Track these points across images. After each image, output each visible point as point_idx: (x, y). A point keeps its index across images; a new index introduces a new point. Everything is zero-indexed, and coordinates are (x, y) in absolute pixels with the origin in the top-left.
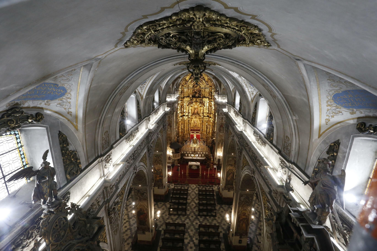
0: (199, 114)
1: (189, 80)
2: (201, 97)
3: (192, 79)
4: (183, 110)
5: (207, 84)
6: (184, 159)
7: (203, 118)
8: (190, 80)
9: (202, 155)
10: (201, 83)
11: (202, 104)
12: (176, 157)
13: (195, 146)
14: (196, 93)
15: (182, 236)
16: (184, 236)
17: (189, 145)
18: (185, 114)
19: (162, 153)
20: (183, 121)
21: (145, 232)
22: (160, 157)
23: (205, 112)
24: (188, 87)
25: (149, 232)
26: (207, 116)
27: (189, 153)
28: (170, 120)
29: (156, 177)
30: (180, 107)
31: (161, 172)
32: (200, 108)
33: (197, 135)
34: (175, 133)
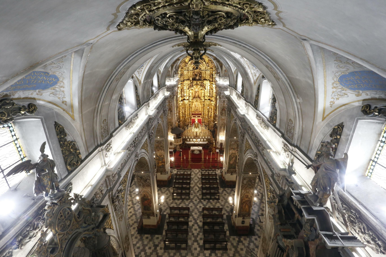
0: (200, 98)
4: (183, 94)
6: (186, 143)
7: (204, 102)
8: (190, 62)
9: (204, 139)
10: (201, 65)
11: (203, 87)
14: (196, 75)
15: (186, 219)
16: (188, 219)
17: (190, 130)
18: (185, 98)
19: (163, 139)
20: (184, 105)
21: (150, 216)
22: (161, 143)
23: (206, 95)
24: (188, 70)
25: (154, 216)
26: (208, 100)
27: (191, 138)
28: (171, 104)
29: (158, 163)
30: (181, 91)
31: (163, 158)
32: (200, 91)
33: (198, 119)
34: (176, 118)
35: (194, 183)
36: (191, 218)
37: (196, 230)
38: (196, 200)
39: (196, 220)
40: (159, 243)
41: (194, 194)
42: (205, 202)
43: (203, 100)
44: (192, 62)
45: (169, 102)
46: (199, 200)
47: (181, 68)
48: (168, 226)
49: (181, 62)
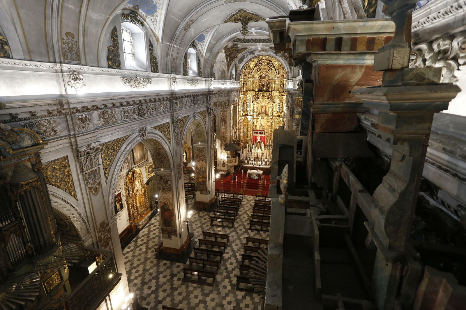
0: (266, 114)
1: (254, 68)
2: (270, 92)
3: (258, 67)
4: (245, 107)
5: (278, 72)
6: (243, 166)
7: (272, 119)
8: (256, 68)
9: (266, 162)
10: (270, 73)
11: (271, 100)
12: (231, 163)
13: (259, 151)
14: (263, 85)
15: (222, 249)
16: (224, 250)
17: (250, 150)
18: (248, 113)
19: (205, 145)
20: (246, 122)
21: (171, 235)
22: (202, 151)
23: (275, 111)
24: (253, 78)
25: (176, 236)
26: (277, 116)
27: (249, 160)
29: (198, 178)
30: (242, 103)
31: (204, 172)
32: (268, 105)
33: (261, 137)
34: (232, 133)
35: (243, 210)
36: (228, 249)
37: (231, 264)
38: (241, 230)
39: (235, 252)
40: (179, 273)
41: (240, 223)
42: (252, 233)
43: (271, 117)
44: (258, 68)
45: (224, 111)
46: (244, 230)
47: (244, 76)
48: (196, 254)
49: (243, 67)
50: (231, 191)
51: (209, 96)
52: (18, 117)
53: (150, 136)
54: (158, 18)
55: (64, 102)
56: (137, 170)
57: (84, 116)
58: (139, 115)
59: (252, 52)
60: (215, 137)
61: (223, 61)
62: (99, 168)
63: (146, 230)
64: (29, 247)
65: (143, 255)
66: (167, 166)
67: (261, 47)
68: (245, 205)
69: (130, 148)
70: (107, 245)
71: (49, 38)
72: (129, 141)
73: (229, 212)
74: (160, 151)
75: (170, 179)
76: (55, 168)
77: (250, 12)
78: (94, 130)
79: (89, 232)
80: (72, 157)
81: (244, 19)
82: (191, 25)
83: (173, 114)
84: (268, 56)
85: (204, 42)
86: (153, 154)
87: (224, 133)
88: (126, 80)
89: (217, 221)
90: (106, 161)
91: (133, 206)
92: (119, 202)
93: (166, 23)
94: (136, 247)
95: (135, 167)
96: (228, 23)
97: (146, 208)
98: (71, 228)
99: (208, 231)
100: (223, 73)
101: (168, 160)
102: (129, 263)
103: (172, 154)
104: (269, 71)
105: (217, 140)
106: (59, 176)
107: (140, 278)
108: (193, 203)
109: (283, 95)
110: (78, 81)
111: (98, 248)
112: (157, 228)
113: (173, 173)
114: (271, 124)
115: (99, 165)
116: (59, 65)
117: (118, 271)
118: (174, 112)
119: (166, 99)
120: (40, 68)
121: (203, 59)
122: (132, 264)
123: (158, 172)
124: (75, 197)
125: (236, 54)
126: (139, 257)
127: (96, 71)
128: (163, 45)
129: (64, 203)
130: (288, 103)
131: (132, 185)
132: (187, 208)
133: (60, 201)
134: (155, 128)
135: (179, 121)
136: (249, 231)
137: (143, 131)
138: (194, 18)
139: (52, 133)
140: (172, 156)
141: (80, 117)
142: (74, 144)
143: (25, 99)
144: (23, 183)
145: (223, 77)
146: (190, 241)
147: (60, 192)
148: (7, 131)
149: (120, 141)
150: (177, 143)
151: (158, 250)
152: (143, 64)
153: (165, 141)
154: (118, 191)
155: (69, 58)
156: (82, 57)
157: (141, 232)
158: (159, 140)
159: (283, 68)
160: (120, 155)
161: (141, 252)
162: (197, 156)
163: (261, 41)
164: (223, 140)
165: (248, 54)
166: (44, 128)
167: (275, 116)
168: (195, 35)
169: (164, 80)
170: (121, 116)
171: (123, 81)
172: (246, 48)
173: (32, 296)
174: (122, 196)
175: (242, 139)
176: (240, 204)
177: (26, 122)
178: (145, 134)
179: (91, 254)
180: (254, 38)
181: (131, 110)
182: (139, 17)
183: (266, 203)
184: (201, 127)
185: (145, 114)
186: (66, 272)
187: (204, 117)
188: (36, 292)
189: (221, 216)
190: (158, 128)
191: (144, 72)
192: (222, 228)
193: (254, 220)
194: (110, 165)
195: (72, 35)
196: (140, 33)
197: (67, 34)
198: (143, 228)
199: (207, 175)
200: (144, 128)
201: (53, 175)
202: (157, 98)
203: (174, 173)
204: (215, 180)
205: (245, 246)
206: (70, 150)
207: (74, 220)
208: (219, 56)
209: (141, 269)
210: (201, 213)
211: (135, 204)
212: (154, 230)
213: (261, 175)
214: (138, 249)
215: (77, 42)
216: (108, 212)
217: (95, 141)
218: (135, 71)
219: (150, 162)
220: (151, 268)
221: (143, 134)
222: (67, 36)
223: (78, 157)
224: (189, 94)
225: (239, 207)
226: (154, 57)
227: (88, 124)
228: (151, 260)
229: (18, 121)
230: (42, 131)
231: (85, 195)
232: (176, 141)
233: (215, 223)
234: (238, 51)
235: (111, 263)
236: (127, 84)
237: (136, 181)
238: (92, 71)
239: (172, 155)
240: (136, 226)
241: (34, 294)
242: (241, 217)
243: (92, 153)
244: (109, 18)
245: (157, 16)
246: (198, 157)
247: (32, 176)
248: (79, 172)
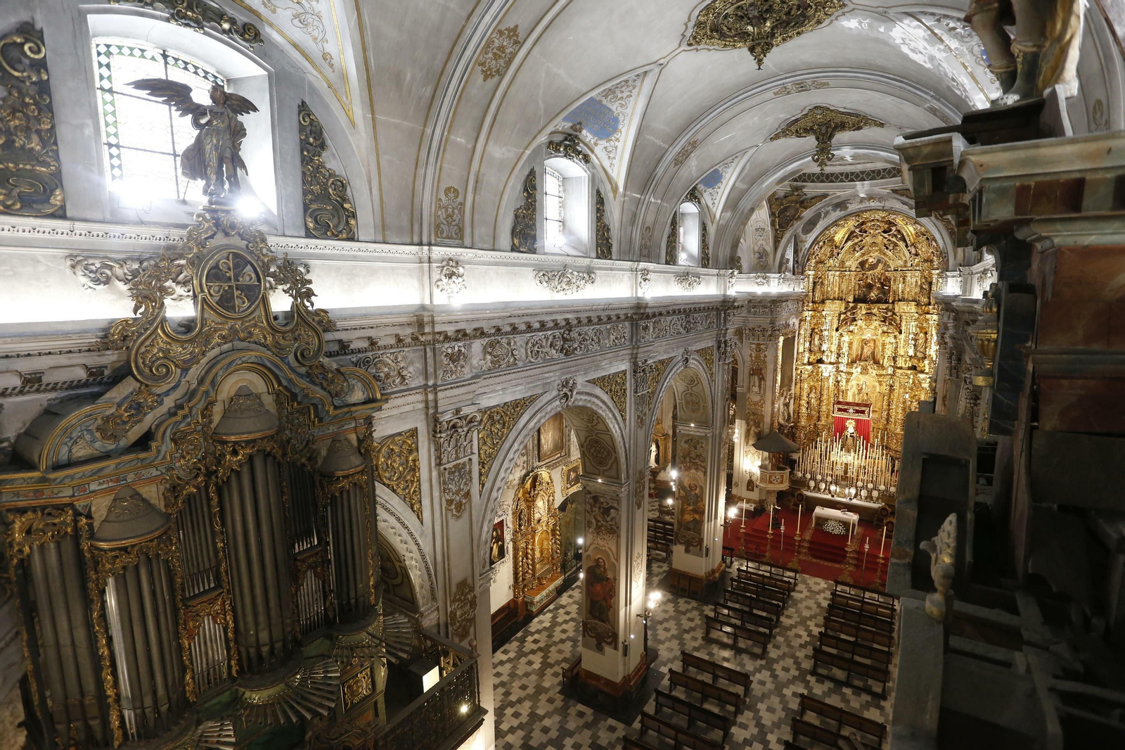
0: (876, 362)
1: (846, 242)
2: (888, 303)
3: (856, 241)
4: (817, 342)
5: (914, 253)
6: (801, 495)
7: (893, 375)
8: (850, 243)
9: (870, 492)
10: (890, 253)
11: (890, 324)
12: (770, 482)
13: (850, 458)
14: (870, 287)
15: (729, 711)
16: (735, 715)
17: (824, 453)
18: (824, 358)
19: (708, 431)
20: (818, 380)
21: (604, 644)
22: (698, 446)
23: (902, 353)
24: (842, 267)
25: (616, 648)
26: (909, 368)
27: (821, 481)
28: (762, 355)
29: (682, 512)
30: (809, 332)
31: (699, 498)
32: (881, 339)
33: (857, 421)
34: (776, 406)
35: (796, 615)
36: (747, 717)
38: (786, 670)
39: (765, 730)
40: (612, 746)
41: (784, 649)
42: (820, 685)
43: (890, 371)
44: (856, 244)
45: (759, 350)
46: (797, 673)
47: (817, 263)
48: (659, 707)
49: (815, 241)
50: (764, 556)
51: (725, 314)
52: (349, 346)
53: (581, 399)
54: (620, 145)
55: (426, 319)
56: (544, 474)
57: (456, 348)
58: (561, 351)
59: (841, 205)
60: (731, 412)
61: (763, 229)
62: (470, 460)
63: (546, 619)
64: (332, 604)
65: (534, 678)
66: (613, 473)
67: (866, 191)
68: (801, 600)
69: (536, 423)
70: (463, 636)
71: (417, 200)
72: (536, 409)
73: (755, 611)
74: (599, 435)
75: (615, 505)
76: (392, 450)
77: (841, 110)
78: (472, 378)
79: (434, 598)
80: (425, 431)
81: (824, 128)
82: (691, 153)
83: (637, 354)
84: (886, 211)
85: (719, 188)
86: (583, 440)
87: (756, 404)
88: (544, 275)
89: (721, 630)
90: (486, 448)
91: (526, 555)
92: (497, 542)
93: (637, 152)
94: (521, 654)
95: (540, 467)
96: (782, 141)
97: (553, 565)
98: (402, 582)
99: (696, 654)
100: (761, 257)
101: (617, 460)
102: (501, 690)
103: (627, 446)
104: (887, 248)
105: (737, 421)
106: (398, 468)
107: (520, 733)
108: (664, 571)
109: (928, 313)
110: (454, 278)
111: (447, 637)
112: (572, 620)
113: (623, 492)
114: (888, 388)
115: (472, 453)
116: (426, 248)
117: (479, 701)
118: (638, 348)
119: (623, 317)
120: (397, 255)
121: (715, 225)
122: (507, 694)
123: (590, 484)
124: (420, 516)
125: (797, 210)
126: (524, 681)
127: (487, 259)
128: (626, 198)
129: (399, 524)
130: (944, 333)
131: (529, 508)
132: (649, 584)
133: (392, 520)
134: (593, 382)
135: (647, 369)
136: (809, 677)
137: (567, 388)
138: (699, 136)
139: (397, 381)
140: (626, 451)
141: (450, 351)
142: (431, 404)
143: (365, 314)
144: (340, 473)
145: (762, 267)
146: (648, 668)
147: (395, 502)
148: (332, 372)
149: (518, 406)
150: (641, 421)
151: (569, 674)
152: (580, 241)
153: (614, 415)
154: (500, 516)
155: (444, 235)
156: (467, 231)
157: (536, 620)
158: (600, 411)
159: (930, 239)
160: (514, 437)
161: (529, 669)
162: (684, 457)
163: (868, 174)
164: (752, 423)
165: (830, 208)
166: (386, 370)
167: (901, 368)
168: (700, 174)
169: (623, 275)
170: (527, 353)
171: (537, 278)
172: (825, 196)
173: (323, 706)
174: (505, 528)
175: (803, 422)
176: (789, 596)
177: (360, 355)
178: (572, 395)
179: (432, 646)
180: (848, 169)
181: (547, 339)
182: (581, 145)
183: (866, 607)
184: (700, 385)
185: (576, 349)
186: (382, 673)
187: (709, 362)
188: (329, 699)
189: (733, 621)
190: (601, 382)
191: (582, 259)
192: (733, 653)
193: (825, 648)
194: (492, 457)
195: (456, 191)
196: (580, 178)
197: (448, 190)
198: (541, 611)
199: (704, 505)
200: (571, 382)
201: (387, 464)
202: (603, 315)
203: (626, 493)
204: (725, 522)
205: (794, 719)
206: (423, 416)
207: (411, 565)
208: (754, 216)
209: (525, 709)
210: (681, 601)
211: (529, 551)
212: (566, 622)
213: (854, 525)
214: (523, 660)
215: (462, 204)
216: (476, 560)
217: (470, 402)
218: (564, 258)
219: (573, 458)
220: (548, 715)
221: (566, 395)
222: (446, 195)
223: (435, 432)
224: (676, 308)
225: (784, 605)
226: (605, 226)
227: (462, 367)
228: (551, 694)
229: (348, 354)
230: (382, 375)
231: (437, 515)
232: (639, 417)
233: (715, 634)
234: (802, 202)
235: (468, 678)
236: (545, 283)
237: (539, 498)
238: (482, 259)
239: (625, 446)
240: (526, 603)
241: (327, 703)
242: (789, 633)
243: (461, 427)
244: (524, 152)
245: (618, 140)
246: (688, 459)
247: (356, 460)
248: (433, 464)
